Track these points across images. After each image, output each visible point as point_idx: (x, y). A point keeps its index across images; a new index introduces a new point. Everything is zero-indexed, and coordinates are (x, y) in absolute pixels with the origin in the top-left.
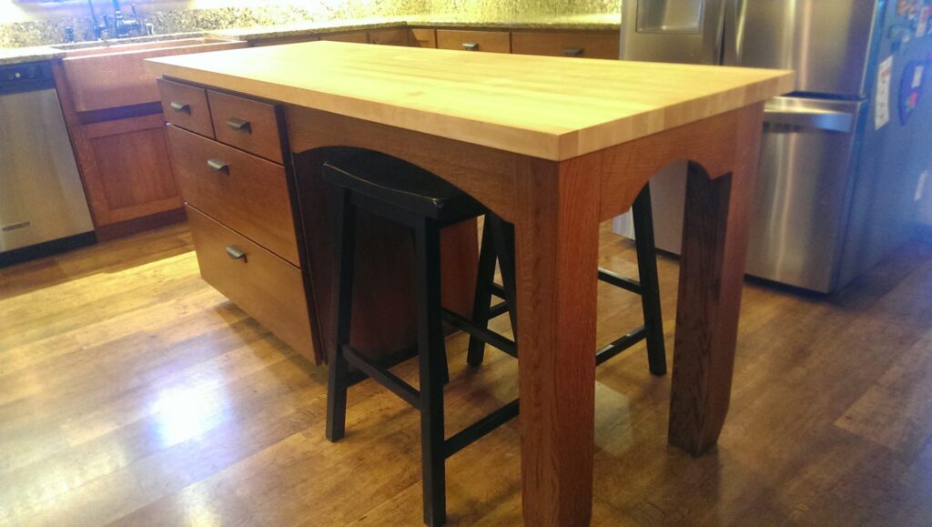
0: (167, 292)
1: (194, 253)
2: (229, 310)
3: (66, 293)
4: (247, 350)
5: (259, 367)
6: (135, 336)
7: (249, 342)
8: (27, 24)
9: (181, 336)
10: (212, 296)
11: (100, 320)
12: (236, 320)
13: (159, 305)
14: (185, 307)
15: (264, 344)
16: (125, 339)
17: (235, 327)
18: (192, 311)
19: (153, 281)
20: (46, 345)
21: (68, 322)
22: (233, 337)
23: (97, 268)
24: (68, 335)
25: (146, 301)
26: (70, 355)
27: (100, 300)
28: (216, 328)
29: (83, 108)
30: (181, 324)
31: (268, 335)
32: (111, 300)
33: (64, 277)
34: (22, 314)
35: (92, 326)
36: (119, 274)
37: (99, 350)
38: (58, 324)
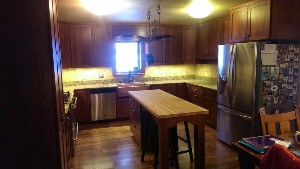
0: (125, 132)
1: (130, 126)
2: (133, 137)
3: (109, 129)
4: (134, 144)
5: (134, 147)
6: (117, 138)
7: (134, 143)
8: (114, 79)
9: (124, 140)
10: (131, 134)
11: (113, 135)
12: (134, 139)
13: (123, 134)
14: (127, 135)
15: (136, 144)
16: (116, 139)
17: (133, 140)
18: (128, 136)
19: (123, 130)
20: (103, 137)
21: (108, 134)
22: (132, 142)
23: (115, 126)
24: (107, 136)
25: (121, 133)
26: (107, 139)
27: (113, 131)
28: (130, 140)
29: (119, 96)
30: (125, 138)
31: (137, 142)
32: (116, 132)
33: (109, 126)
34: (101, 131)
35: (111, 136)
36: (118, 127)
37: (111, 139)
38: (106, 134)
